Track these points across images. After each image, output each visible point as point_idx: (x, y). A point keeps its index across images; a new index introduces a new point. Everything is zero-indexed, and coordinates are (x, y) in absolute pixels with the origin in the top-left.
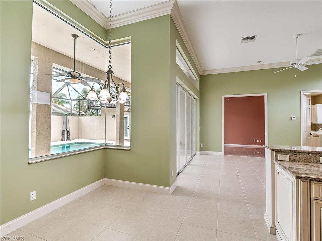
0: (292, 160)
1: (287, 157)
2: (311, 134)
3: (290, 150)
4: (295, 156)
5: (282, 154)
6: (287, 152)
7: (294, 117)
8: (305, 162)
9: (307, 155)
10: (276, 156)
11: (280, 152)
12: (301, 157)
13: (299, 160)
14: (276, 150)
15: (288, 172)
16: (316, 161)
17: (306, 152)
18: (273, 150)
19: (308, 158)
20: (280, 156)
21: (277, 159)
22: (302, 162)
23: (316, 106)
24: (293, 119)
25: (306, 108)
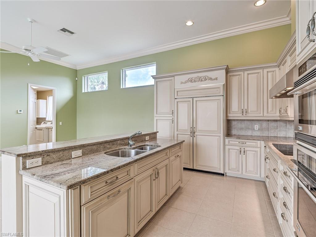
0: (45, 163)
1: (38, 161)
2: (36, 128)
3: (43, 151)
4: (48, 157)
5: (33, 158)
6: (39, 154)
7: (20, 111)
8: (58, 161)
9: (61, 153)
10: (24, 163)
11: (29, 156)
12: (54, 156)
13: (52, 161)
14: (24, 154)
15: (52, 183)
16: (68, 157)
17: (60, 149)
18: (19, 155)
19: (62, 155)
20: (29, 163)
21: (25, 168)
22: (55, 162)
23: (39, 101)
24: (19, 112)
25: (33, 101)
